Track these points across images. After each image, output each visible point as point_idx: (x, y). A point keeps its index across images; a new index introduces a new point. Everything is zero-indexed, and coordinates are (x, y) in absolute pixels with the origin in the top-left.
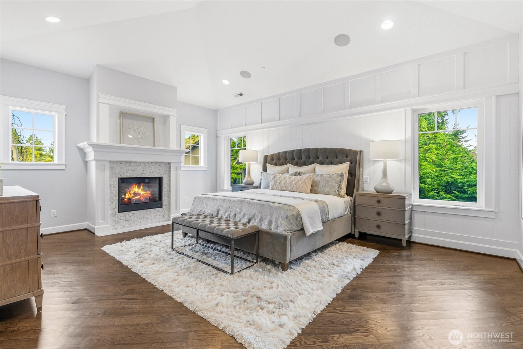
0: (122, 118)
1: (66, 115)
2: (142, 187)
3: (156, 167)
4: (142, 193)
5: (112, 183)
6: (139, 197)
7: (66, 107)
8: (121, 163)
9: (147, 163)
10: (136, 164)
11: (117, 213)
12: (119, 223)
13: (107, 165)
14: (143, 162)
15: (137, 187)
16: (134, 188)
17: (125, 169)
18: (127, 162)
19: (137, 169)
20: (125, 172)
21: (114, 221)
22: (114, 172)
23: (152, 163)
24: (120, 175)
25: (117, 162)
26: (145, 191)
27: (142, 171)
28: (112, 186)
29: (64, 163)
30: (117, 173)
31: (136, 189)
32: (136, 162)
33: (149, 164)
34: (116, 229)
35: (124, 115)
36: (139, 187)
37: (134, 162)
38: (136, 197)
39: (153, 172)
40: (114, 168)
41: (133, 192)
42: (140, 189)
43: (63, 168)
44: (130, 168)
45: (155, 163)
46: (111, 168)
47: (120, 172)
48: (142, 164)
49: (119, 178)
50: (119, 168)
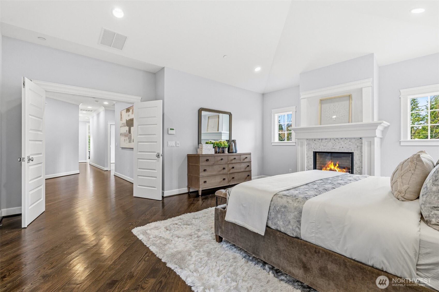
0: (321, 104)
2: (337, 164)
3: (345, 142)
5: (309, 155)
7: (296, 107)
8: (315, 140)
9: (337, 139)
10: (327, 140)
13: (305, 142)
14: (333, 139)
16: (330, 165)
17: (318, 145)
18: (319, 139)
20: (318, 147)
22: (310, 147)
23: (341, 139)
24: (315, 150)
25: (312, 139)
26: (340, 168)
29: (295, 142)
30: (313, 148)
31: (332, 166)
32: (327, 139)
33: (339, 140)
35: (323, 101)
36: (335, 164)
37: (325, 139)
40: (310, 144)
41: (329, 168)
43: (294, 144)
44: (322, 144)
45: (345, 138)
46: (308, 144)
47: (315, 147)
48: (332, 140)
49: (313, 152)
50: (314, 144)
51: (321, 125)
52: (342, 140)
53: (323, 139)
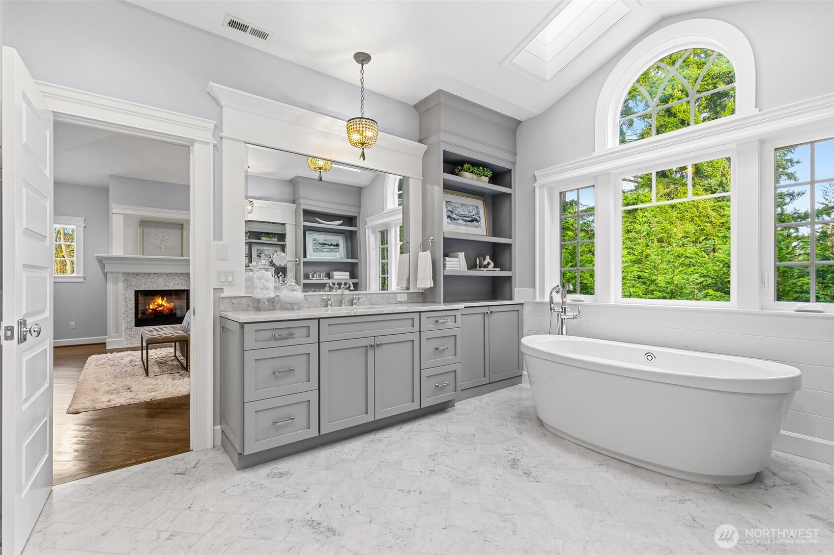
0: (142, 227)
1: (85, 227)
2: (165, 299)
3: (181, 278)
4: (165, 304)
5: (128, 295)
6: (162, 308)
7: (85, 219)
8: (138, 274)
9: (171, 274)
10: (156, 275)
11: (134, 328)
12: (135, 338)
13: (121, 277)
14: (165, 274)
15: (160, 298)
16: (158, 300)
17: (143, 282)
18: (145, 274)
19: (158, 281)
20: (143, 284)
21: (130, 335)
22: (130, 285)
23: (176, 274)
24: (137, 288)
25: (133, 274)
26: (168, 303)
27: (164, 283)
28: (128, 299)
29: (82, 275)
30: (133, 285)
31: (159, 301)
32: (156, 274)
33: (173, 275)
34: (132, 344)
35: (145, 223)
36: (163, 299)
37: (154, 274)
38: (160, 308)
39: (178, 284)
40: (129, 280)
41: (157, 303)
42: (164, 301)
43: (82, 280)
44: (149, 280)
45: (181, 274)
46: (126, 280)
47: (137, 285)
48: (163, 275)
49: (135, 291)
50: (135, 280)
51: (143, 255)
52: (178, 275)
53: (150, 274)
